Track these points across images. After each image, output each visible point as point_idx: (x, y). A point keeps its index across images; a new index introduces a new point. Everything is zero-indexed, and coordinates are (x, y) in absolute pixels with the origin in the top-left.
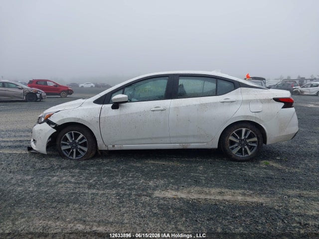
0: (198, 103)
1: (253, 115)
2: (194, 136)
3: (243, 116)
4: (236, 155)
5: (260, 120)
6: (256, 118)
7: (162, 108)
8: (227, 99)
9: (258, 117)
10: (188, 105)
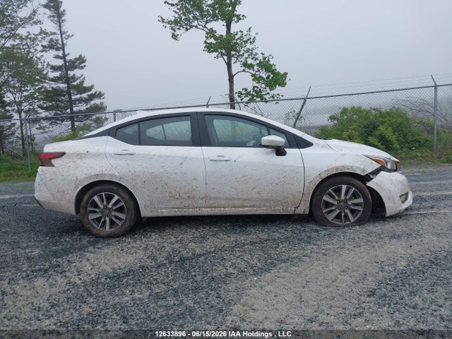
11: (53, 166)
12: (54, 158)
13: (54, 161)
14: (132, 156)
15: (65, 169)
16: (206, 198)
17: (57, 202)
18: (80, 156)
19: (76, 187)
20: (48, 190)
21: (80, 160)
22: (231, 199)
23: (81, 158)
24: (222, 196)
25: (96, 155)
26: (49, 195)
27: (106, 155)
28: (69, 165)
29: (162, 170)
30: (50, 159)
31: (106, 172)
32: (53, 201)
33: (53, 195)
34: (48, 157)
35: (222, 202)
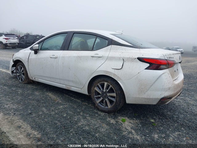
0: (76, 55)
1: (113, 71)
2: (72, 81)
3: (105, 71)
4: (99, 104)
5: (118, 77)
6: (114, 74)
7: (55, 57)
8: (97, 54)
9: (116, 74)
10: (70, 56)
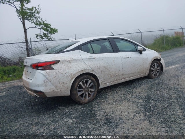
11: (54, 69)
12: (53, 64)
13: (53, 66)
14: (94, 59)
15: (63, 70)
16: (123, 75)
17: (59, 90)
18: (69, 61)
19: (72, 79)
20: (52, 84)
21: (70, 64)
22: (129, 74)
23: (70, 62)
24: (127, 73)
25: (78, 60)
26: (53, 87)
27: (83, 60)
28: (64, 67)
29: (107, 65)
30: (51, 65)
31: (86, 69)
32: (56, 90)
33: (56, 87)
34: (48, 64)
35: (127, 76)
